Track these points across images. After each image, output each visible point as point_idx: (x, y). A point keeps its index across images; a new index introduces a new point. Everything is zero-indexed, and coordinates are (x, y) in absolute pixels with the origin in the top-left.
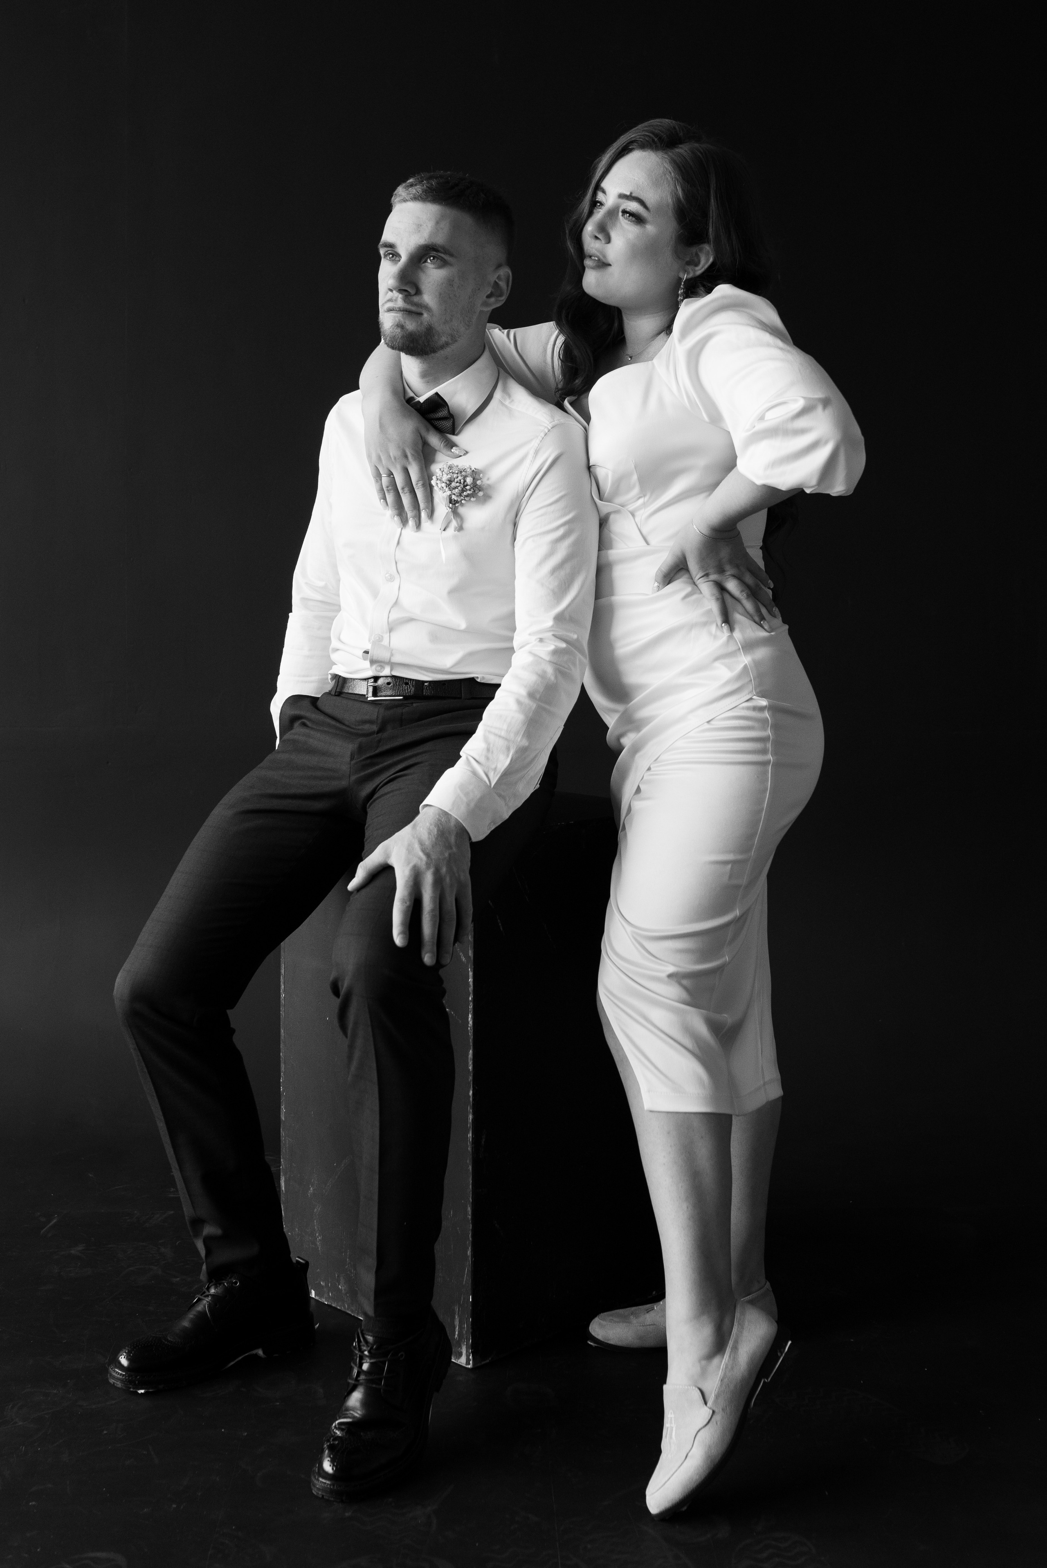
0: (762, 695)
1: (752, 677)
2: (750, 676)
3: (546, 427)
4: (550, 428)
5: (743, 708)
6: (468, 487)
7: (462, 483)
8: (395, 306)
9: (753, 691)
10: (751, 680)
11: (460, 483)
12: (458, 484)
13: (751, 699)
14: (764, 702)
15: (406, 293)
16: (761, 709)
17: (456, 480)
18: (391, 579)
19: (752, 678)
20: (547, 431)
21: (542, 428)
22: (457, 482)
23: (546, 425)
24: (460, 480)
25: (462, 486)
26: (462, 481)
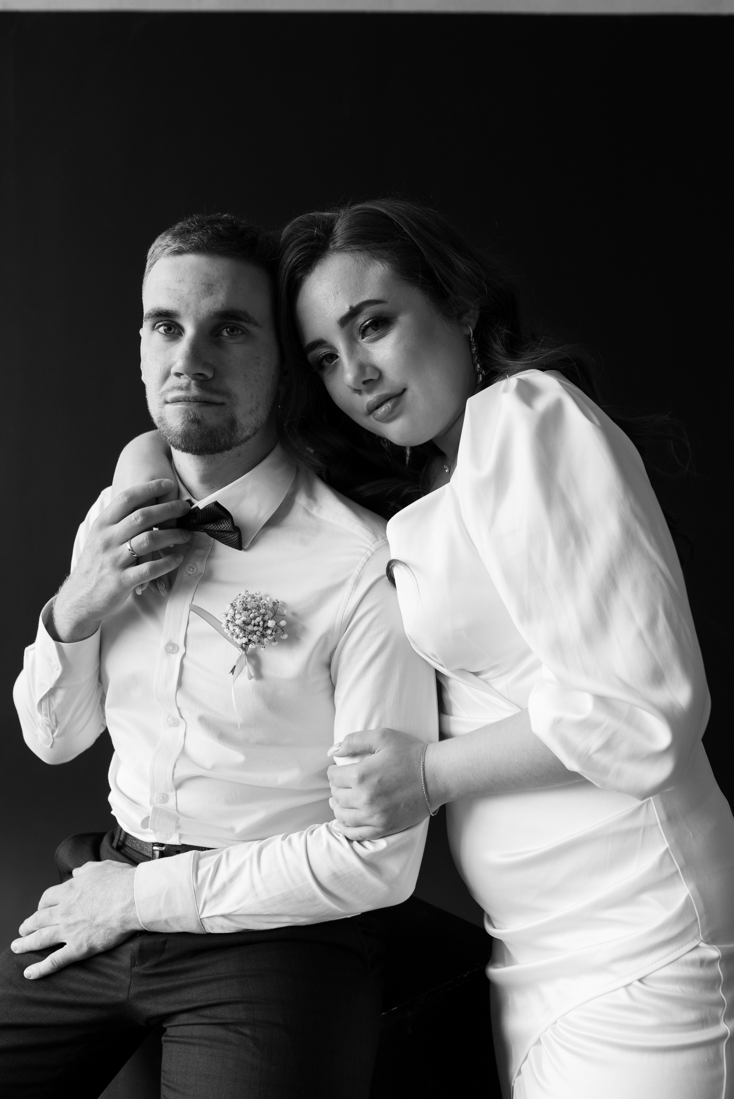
0: (712, 940)
1: (697, 914)
2: (695, 914)
3: (368, 549)
4: (373, 550)
5: (687, 964)
6: (269, 632)
7: (261, 625)
8: (188, 395)
9: (699, 935)
10: (696, 920)
11: (258, 625)
12: (256, 628)
13: (697, 947)
14: (713, 953)
15: (201, 378)
16: (711, 962)
17: (253, 622)
18: (176, 724)
19: (698, 916)
20: (369, 554)
21: (363, 551)
22: (254, 625)
23: (368, 547)
24: (259, 622)
25: (261, 629)
26: (261, 623)
